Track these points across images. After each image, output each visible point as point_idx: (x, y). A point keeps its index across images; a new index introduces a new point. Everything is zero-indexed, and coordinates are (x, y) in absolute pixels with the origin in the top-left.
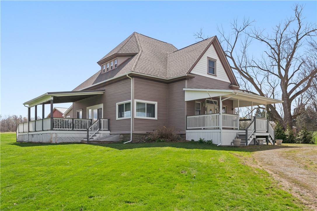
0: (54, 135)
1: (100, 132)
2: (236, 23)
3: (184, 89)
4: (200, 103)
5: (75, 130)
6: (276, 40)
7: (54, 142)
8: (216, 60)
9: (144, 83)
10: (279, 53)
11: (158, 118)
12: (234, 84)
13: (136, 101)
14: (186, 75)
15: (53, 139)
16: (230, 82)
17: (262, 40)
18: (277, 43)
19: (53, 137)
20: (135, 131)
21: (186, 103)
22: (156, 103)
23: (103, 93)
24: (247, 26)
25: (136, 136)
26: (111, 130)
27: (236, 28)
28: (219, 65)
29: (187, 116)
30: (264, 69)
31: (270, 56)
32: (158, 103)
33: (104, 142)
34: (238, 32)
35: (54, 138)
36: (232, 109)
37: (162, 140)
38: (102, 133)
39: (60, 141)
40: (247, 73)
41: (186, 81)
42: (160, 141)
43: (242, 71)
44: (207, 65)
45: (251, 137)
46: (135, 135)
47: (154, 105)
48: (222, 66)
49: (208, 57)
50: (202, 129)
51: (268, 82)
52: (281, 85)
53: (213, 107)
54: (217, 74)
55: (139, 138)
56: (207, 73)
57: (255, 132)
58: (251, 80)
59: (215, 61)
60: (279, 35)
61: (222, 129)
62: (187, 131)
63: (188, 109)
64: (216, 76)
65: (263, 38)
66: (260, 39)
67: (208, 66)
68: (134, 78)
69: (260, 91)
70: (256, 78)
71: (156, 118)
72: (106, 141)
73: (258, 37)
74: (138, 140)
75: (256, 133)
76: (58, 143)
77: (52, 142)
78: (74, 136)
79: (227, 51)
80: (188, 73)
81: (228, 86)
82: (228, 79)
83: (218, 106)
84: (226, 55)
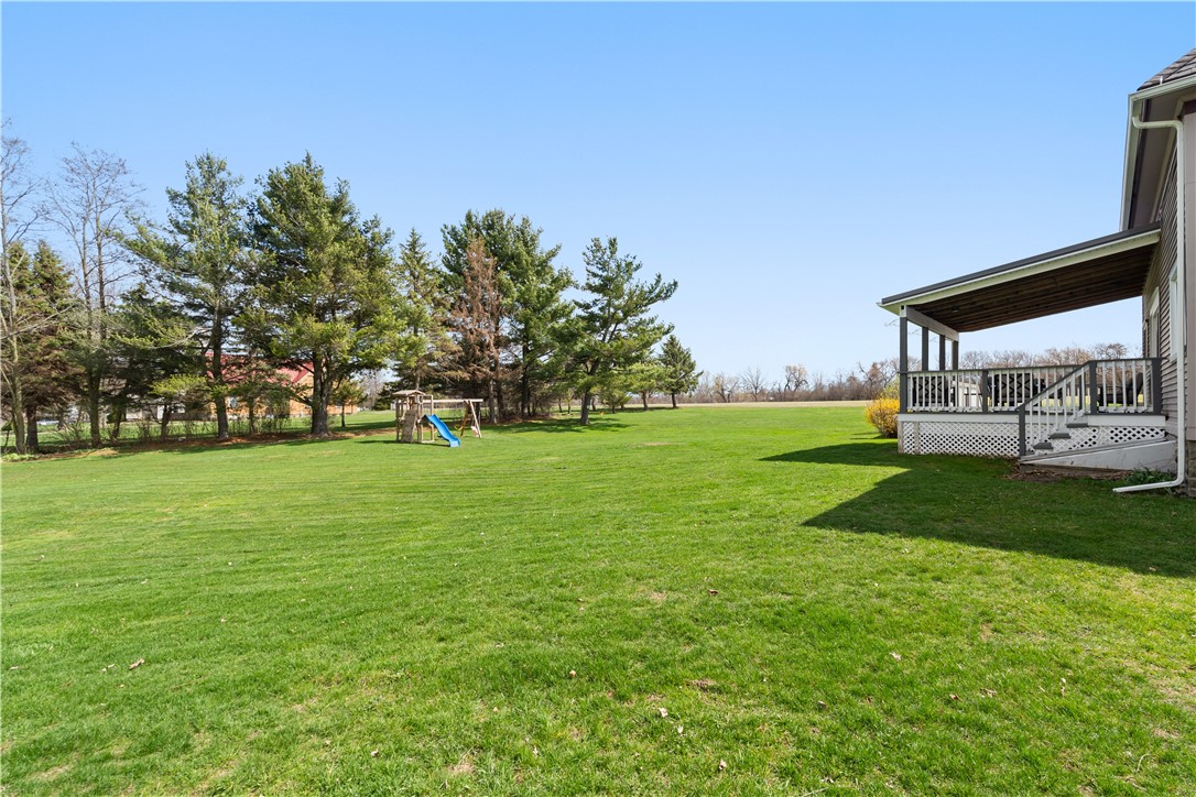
0: (909, 429)
1: (1094, 420)
7: (908, 449)
15: (905, 442)
19: (905, 433)
33: (1052, 470)
35: (911, 437)
38: (1107, 427)
76: (922, 453)
77: (900, 451)
78: (988, 431)
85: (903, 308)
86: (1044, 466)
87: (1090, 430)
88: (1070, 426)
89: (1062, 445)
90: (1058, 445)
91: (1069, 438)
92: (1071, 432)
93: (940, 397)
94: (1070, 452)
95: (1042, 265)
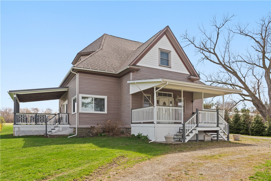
0: (17, 129)
1: (59, 126)
2: (215, 19)
3: (128, 82)
4: (150, 96)
5: (38, 124)
6: (262, 33)
7: (16, 135)
8: (171, 51)
9: (93, 78)
10: (265, 46)
11: (107, 112)
12: (194, 76)
13: (81, 96)
14: (129, 67)
15: (15, 133)
16: (189, 74)
17: (246, 35)
18: (262, 37)
19: (15, 130)
20: (80, 125)
21: (130, 96)
22: (106, 97)
23: (67, 90)
24: (226, 21)
25: (82, 130)
26: (71, 124)
27: (215, 24)
28: (174, 56)
29: (132, 109)
30: (250, 63)
31: (257, 50)
32: (108, 98)
33: (55, 136)
34: (219, 29)
35: (17, 132)
36: (192, 102)
37: (103, 135)
38: (61, 127)
39: (23, 134)
40: (230, 68)
41: (131, 74)
42: (101, 135)
43: (225, 66)
44: (159, 56)
45: (191, 132)
46: (80, 129)
47: (103, 99)
48: (178, 57)
49: (159, 49)
50: (142, 123)
51: (253, 75)
52: (265, 76)
53: (168, 100)
54: (172, 66)
55: (86, 132)
56: (158, 65)
57: (197, 126)
58: (235, 73)
59: (170, 53)
60: (264, 28)
61: (156, 123)
62: (132, 125)
63: (133, 102)
64: (171, 68)
65: (246, 33)
66: (244, 34)
67: (160, 58)
68: (78, 74)
69: (244, 83)
70: (240, 72)
71: (106, 112)
72: (58, 134)
73: (242, 33)
74: (85, 134)
75: (198, 128)
76: (20, 136)
77: (14, 136)
78: (37, 129)
79: (211, 48)
80: (131, 65)
81: (187, 78)
82: (187, 70)
83: (173, 99)
84: (210, 52)
85: (15, 94)
86: (54, 135)
87: (58, 128)
88: (55, 127)
89: (54, 131)
90: (53, 131)
91: (55, 129)
92: (56, 128)
93: (25, 120)
94: (55, 132)
95: (49, 90)
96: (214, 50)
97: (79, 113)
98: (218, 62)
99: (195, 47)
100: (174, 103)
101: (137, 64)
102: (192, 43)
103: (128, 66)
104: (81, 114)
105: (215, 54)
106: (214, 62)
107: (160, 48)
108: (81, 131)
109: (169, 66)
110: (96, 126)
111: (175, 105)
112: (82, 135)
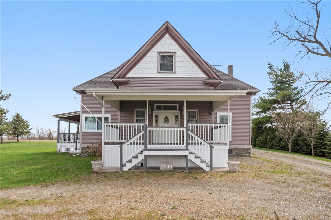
8: (176, 52)
13: (84, 115)
14: (111, 81)
15: (58, 150)
20: (82, 144)
28: (181, 57)
32: (111, 116)
36: (211, 113)
39: (64, 151)
44: (158, 62)
47: (108, 118)
54: (178, 70)
56: (157, 72)
59: (174, 54)
64: (176, 73)
68: (82, 95)
77: (57, 152)
79: (310, 36)
80: (115, 77)
81: (202, 83)
82: (202, 73)
83: (179, 112)
84: (310, 41)
85: (58, 118)
96: (315, 37)
97: (82, 133)
98: (324, 53)
99: (288, 39)
100: (180, 117)
101: (127, 76)
102: (284, 35)
103: (111, 79)
104: (84, 134)
105: (317, 42)
106: (319, 54)
107: (159, 51)
108: (84, 151)
109: (173, 72)
110: (91, 145)
111: (181, 119)
112: (85, 154)
